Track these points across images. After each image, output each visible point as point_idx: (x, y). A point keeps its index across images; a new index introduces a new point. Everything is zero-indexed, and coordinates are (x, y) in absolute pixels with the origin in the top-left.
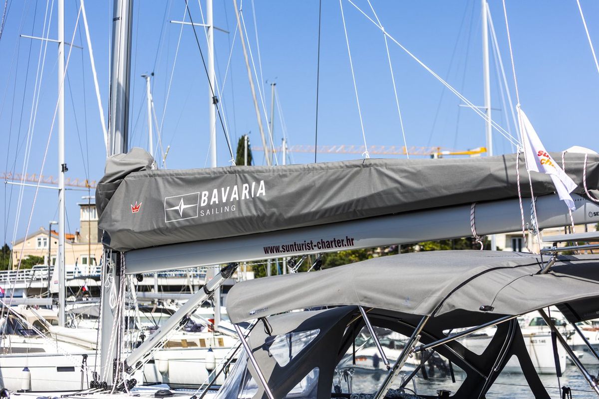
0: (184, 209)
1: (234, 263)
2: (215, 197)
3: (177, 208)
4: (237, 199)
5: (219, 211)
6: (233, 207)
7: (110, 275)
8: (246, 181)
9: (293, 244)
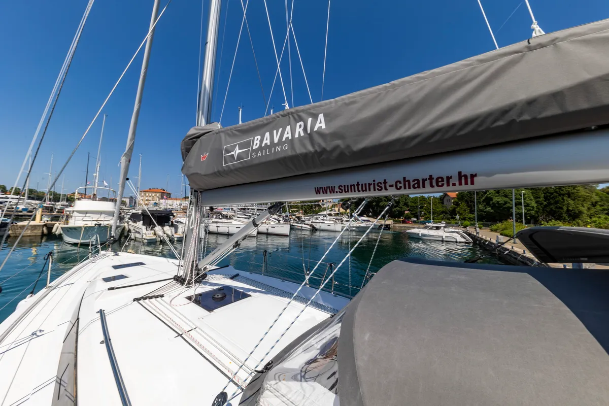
0: (238, 153)
1: (280, 202)
2: (267, 140)
3: (233, 153)
4: (290, 138)
5: (270, 151)
6: (286, 146)
7: (192, 207)
8: (301, 119)
9: (356, 184)
